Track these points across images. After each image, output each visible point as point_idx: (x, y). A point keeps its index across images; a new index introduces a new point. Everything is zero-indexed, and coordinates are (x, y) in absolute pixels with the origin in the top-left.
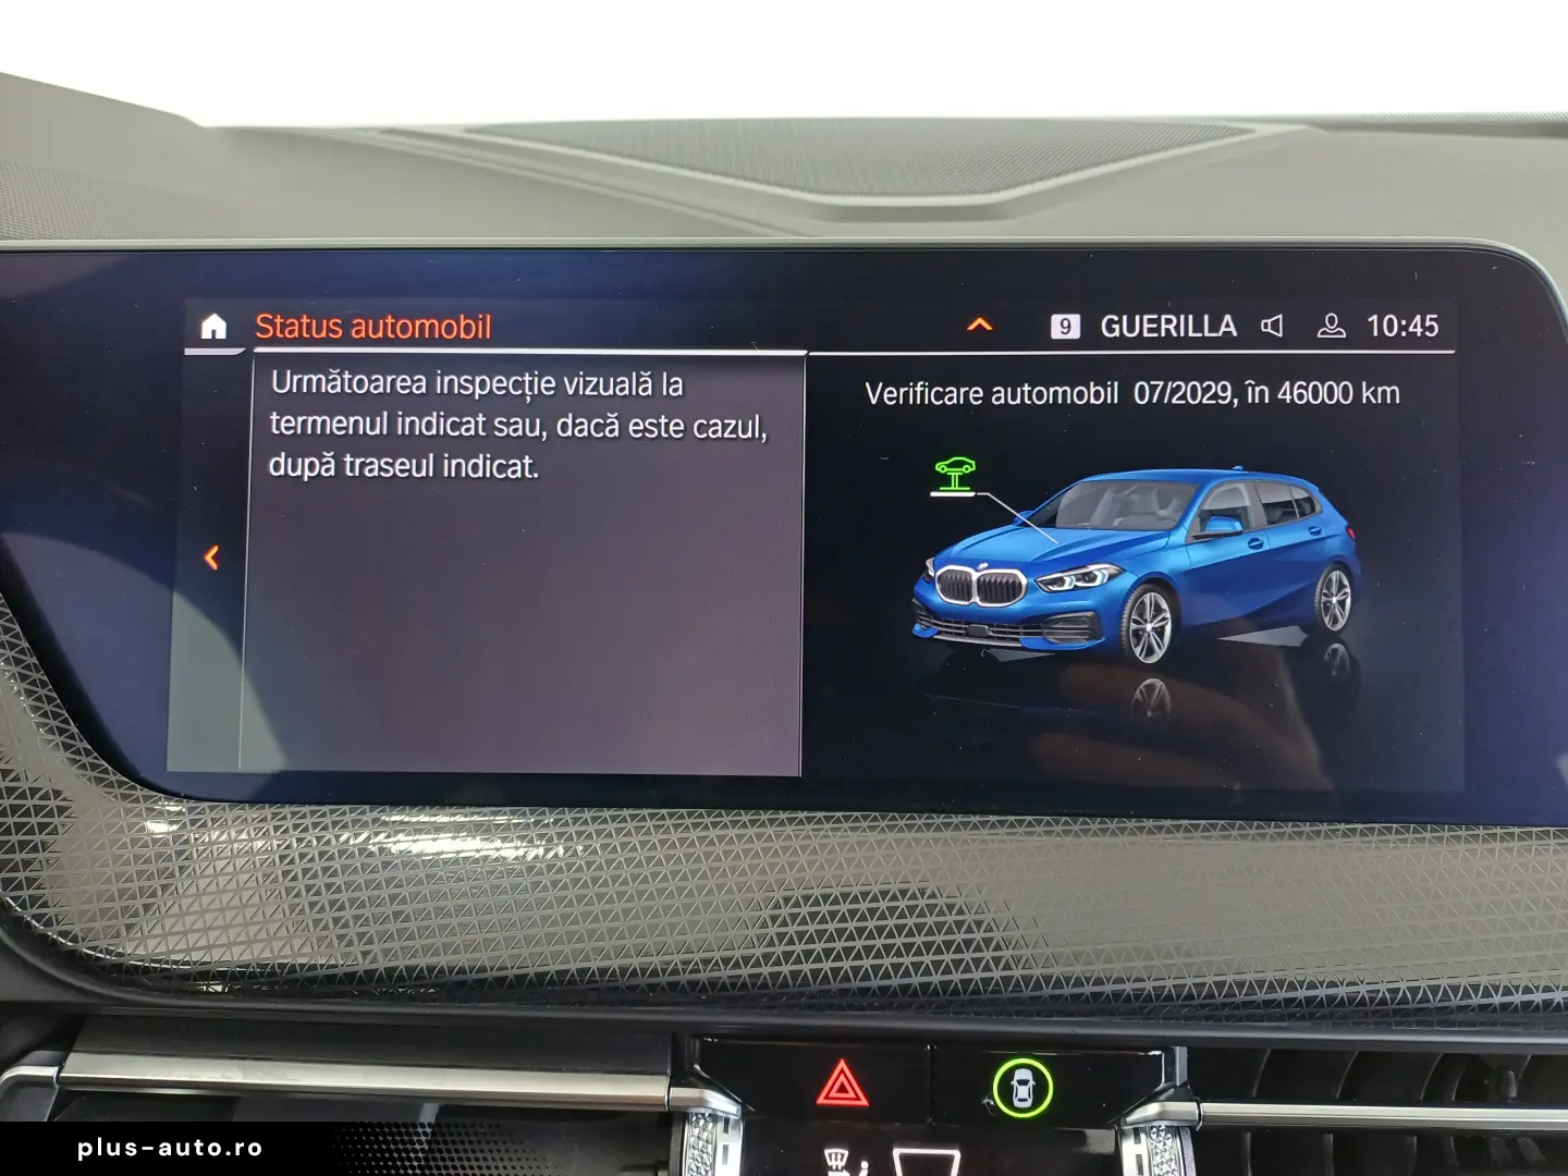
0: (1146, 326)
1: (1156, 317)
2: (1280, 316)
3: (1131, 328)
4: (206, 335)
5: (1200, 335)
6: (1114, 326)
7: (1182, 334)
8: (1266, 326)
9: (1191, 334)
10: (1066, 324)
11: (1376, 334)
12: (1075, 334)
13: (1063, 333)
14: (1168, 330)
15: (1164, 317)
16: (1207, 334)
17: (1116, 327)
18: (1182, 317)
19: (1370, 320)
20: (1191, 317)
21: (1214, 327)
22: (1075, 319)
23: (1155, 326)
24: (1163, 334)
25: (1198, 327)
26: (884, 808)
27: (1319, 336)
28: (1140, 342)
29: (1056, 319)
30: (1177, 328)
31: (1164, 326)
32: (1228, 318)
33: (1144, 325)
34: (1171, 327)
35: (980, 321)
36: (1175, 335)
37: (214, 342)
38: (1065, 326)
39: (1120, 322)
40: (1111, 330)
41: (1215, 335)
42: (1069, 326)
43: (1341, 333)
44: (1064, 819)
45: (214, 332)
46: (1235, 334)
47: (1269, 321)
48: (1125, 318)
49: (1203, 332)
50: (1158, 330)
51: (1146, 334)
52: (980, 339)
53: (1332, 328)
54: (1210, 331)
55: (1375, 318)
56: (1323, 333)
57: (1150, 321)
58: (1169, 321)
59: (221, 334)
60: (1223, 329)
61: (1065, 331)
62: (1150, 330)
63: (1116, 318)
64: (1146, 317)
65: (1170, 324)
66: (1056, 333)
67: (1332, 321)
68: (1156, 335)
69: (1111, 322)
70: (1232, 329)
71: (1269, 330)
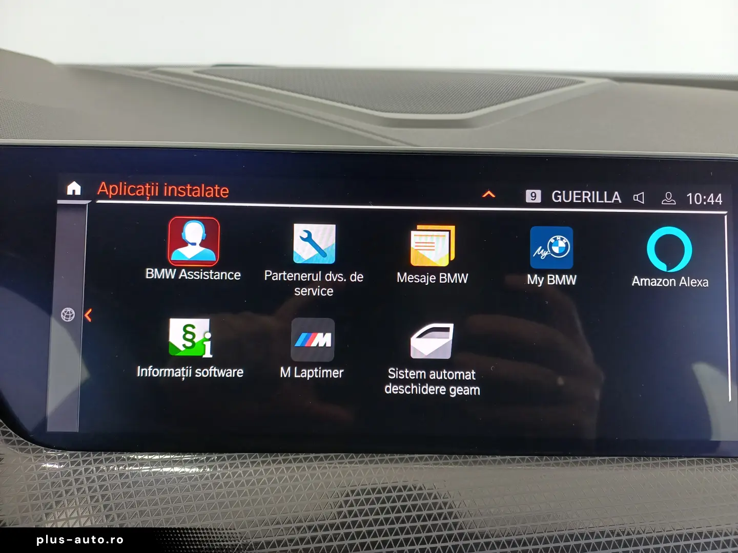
0: (575, 196)
1: (580, 192)
2: (643, 193)
3: (567, 198)
4: (70, 192)
5: (603, 202)
6: (558, 196)
7: (593, 201)
8: (636, 198)
9: (598, 201)
10: (533, 195)
11: (691, 203)
12: (538, 200)
13: (532, 199)
14: (586, 199)
15: (584, 192)
16: (606, 201)
17: (560, 197)
18: (593, 192)
19: (688, 196)
20: (598, 192)
21: (610, 198)
22: (538, 193)
23: (580, 197)
24: (584, 201)
25: (601, 198)
26: (440, 452)
27: (662, 203)
28: (572, 205)
29: (528, 192)
30: (591, 198)
31: (584, 197)
32: (616, 193)
33: (574, 196)
34: (588, 197)
35: (489, 192)
36: (590, 201)
37: (74, 197)
38: (533, 196)
39: (561, 194)
40: (557, 199)
41: (610, 202)
42: (535, 196)
43: (673, 202)
44: (536, 457)
45: (74, 191)
46: (620, 202)
47: (637, 195)
48: (564, 192)
49: (604, 200)
50: (581, 199)
51: (575, 201)
52: (489, 202)
53: (668, 200)
54: (607, 200)
55: (690, 194)
56: (665, 202)
57: (577, 194)
58: (586, 194)
59: (78, 193)
60: (614, 199)
61: (534, 198)
62: (577, 199)
63: (559, 192)
64: (575, 192)
65: (587, 196)
66: (529, 199)
67: (669, 195)
68: (580, 201)
69: (557, 194)
70: (619, 199)
71: (637, 200)
